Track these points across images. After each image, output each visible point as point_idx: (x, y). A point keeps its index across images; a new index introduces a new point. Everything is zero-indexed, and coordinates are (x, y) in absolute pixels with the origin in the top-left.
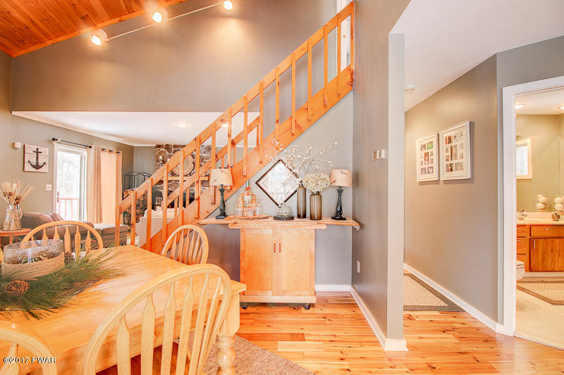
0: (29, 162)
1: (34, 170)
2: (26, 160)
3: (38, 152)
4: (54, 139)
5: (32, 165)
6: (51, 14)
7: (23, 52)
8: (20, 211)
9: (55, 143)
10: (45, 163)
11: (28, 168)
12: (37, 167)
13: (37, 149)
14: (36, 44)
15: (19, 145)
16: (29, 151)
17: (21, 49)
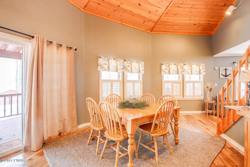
0: (222, 74)
1: (225, 77)
2: (220, 74)
3: (226, 70)
4: (234, 63)
5: (223, 76)
6: (212, 14)
7: (214, 32)
8: (212, 94)
9: (235, 64)
10: (230, 74)
11: (221, 77)
12: (226, 76)
13: (226, 68)
14: (217, 26)
15: (216, 68)
16: (221, 70)
17: (213, 31)
